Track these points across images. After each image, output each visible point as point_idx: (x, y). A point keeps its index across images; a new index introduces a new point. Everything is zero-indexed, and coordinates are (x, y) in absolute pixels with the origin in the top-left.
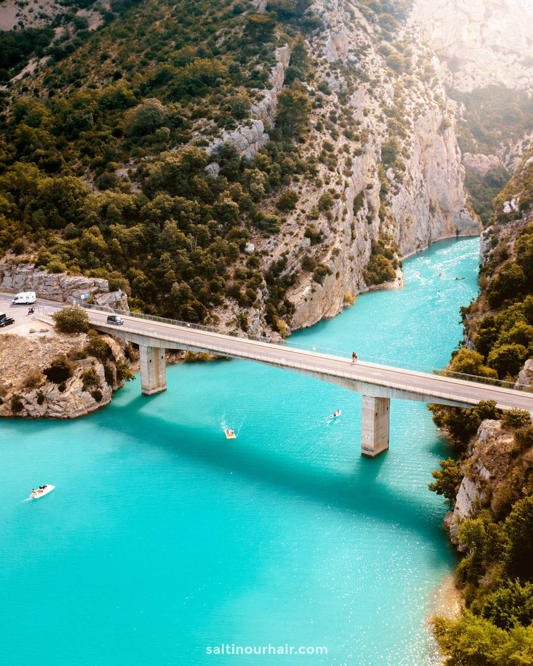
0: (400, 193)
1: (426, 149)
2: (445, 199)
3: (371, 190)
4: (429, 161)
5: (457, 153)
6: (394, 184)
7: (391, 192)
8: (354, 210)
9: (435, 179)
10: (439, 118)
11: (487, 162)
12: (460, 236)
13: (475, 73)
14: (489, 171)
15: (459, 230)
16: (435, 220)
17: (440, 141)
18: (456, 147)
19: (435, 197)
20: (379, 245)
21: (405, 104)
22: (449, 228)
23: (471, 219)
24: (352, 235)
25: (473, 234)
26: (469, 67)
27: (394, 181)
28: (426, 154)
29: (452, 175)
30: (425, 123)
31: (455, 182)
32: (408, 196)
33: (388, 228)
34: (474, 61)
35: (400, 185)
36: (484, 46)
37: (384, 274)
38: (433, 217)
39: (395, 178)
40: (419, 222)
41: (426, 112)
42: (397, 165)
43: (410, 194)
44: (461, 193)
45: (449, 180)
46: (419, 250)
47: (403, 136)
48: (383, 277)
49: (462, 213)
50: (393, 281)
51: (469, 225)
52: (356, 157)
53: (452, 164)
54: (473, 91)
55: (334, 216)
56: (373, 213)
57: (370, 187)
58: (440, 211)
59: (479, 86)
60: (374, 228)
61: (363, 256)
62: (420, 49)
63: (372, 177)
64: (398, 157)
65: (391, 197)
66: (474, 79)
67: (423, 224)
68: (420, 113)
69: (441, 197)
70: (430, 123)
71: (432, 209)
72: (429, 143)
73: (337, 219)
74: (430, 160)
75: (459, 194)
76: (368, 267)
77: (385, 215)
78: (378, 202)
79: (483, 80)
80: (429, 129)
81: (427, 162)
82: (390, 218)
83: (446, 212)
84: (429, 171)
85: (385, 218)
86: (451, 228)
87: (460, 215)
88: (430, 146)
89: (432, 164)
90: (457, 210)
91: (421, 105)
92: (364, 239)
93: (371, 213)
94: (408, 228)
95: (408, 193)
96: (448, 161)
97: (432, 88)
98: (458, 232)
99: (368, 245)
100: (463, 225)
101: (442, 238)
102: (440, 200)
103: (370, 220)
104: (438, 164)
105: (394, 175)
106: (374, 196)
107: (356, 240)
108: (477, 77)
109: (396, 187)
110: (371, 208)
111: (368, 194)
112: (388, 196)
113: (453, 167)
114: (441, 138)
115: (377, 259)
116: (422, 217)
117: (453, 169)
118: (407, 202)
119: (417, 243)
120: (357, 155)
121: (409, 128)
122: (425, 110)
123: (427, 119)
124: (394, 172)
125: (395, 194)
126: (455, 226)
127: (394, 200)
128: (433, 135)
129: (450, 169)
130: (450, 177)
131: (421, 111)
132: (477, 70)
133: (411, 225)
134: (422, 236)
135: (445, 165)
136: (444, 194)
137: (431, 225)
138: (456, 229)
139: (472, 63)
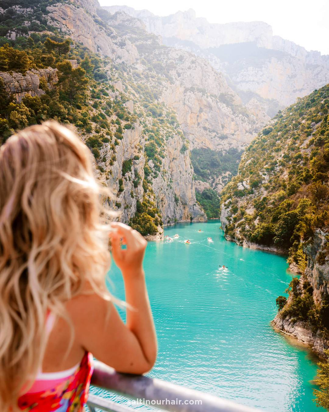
0: (158, 177)
1: (173, 161)
2: (184, 195)
3: (137, 160)
4: (175, 169)
5: (191, 168)
6: (154, 171)
7: (152, 175)
8: (122, 171)
9: (178, 181)
10: (182, 143)
11: (204, 186)
12: (192, 221)
13: (194, 141)
15: (192, 217)
16: (178, 208)
17: (182, 157)
18: (190, 165)
19: (178, 194)
20: (143, 205)
21: (160, 130)
22: (186, 216)
23: (200, 210)
24: (120, 187)
25: (201, 221)
26: (191, 137)
27: (154, 169)
28: (173, 164)
29: (188, 181)
30: (173, 143)
31: (190, 185)
32: (164, 181)
33: (150, 197)
34: (193, 134)
35: (158, 172)
36: (199, 127)
37: (148, 228)
38: (177, 205)
39: (154, 167)
40: (169, 205)
41: (174, 136)
42: (155, 159)
43: (165, 181)
44: (194, 193)
45: (187, 184)
46: (169, 224)
47: (160, 145)
48: (146, 230)
49: (195, 206)
50: (155, 234)
51: (198, 215)
52: (126, 130)
53: (189, 174)
54: (193, 150)
55: (102, 156)
56: (139, 180)
57: (137, 158)
58: (181, 204)
59: (196, 148)
60: (139, 191)
61: (130, 210)
62: (167, 109)
63: (138, 153)
64: (156, 155)
65: (152, 179)
66: (193, 144)
67: (171, 208)
68: (169, 136)
69: (182, 194)
70: (176, 143)
71: (176, 200)
72: (175, 157)
73: (104, 160)
74: (176, 168)
75: (193, 193)
76: (134, 221)
77: (148, 189)
78: (143, 173)
79: (198, 144)
80: (175, 147)
81: (174, 169)
82: (152, 191)
83: (185, 204)
84: (175, 175)
85: (148, 190)
86: (188, 215)
87: (193, 207)
88: (176, 159)
89: (177, 171)
90: (191, 204)
91: (170, 132)
92: (130, 196)
93: (137, 179)
94: (162, 206)
95: (163, 180)
96: (186, 171)
97: (175, 128)
98: (191, 219)
99: (134, 202)
100: (195, 214)
101: (182, 221)
102: (181, 196)
103: (136, 185)
104: (180, 172)
105: (154, 164)
106: (140, 166)
107: (123, 192)
108: (195, 143)
109: (155, 173)
110: (137, 175)
111: (135, 163)
112: (149, 178)
113: (189, 175)
114: (183, 156)
115: (142, 216)
116: (171, 202)
117: (189, 177)
118: (163, 186)
119: (168, 219)
120: (126, 128)
121: (163, 143)
122: (173, 135)
123: (174, 141)
124: (154, 162)
125: (154, 177)
126: (190, 214)
127: (154, 181)
128: (178, 152)
129: (187, 176)
130: (187, 181)
131: (171, 135)
132: (195, 139)
133: (164, 206)
134: (171, 215)
135: (184, 173)
136: (183, 192)
137: (176, 211)
138: (190, 217)
139: (193, 135)
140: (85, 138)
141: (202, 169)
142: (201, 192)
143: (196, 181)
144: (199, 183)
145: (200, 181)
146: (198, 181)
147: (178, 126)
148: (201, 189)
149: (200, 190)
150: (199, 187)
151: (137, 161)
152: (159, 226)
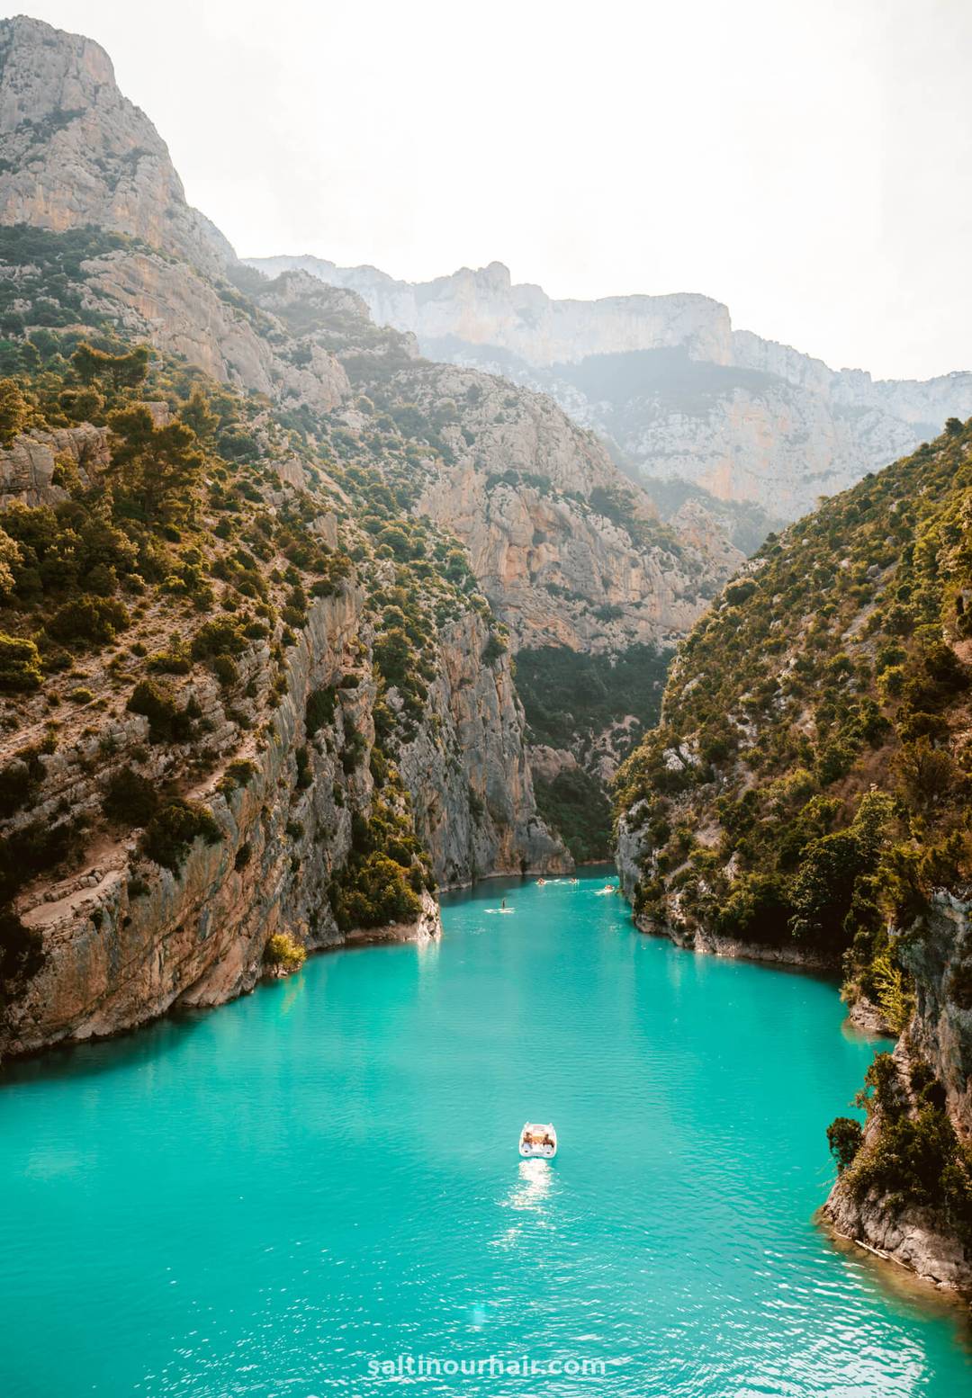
0: (416, 740)
1: (460, 687)
2: (499, 792)
3: (353, 690)
4: (467, 712)
5: (517, 708)
6: (403, 720)
7: (397, 734)
8: (306, 722)
9: (480, 749)
10: (485, 634)
11: (556, 760)
12: (529, 872)
13: (522, 626)
14: (560, 775)
15: (527, 860)
16: (481, 834)
17: (488, 677)
18: (514, 698)
19: (479, 786)
20: (373, 829)
21: (418, 598)
22: (507, 856)
23: (549, 838)
24: (300, 773)
25: (554, 871)
26: (511, 615)
27: (403, 714)
28: (459, 696)
29: (510, 747)
30: (458, 634)
31: (517, 761)
32: (435, 752)
33: (393, 803)
34: (519, 607)
35: (416, 723)
36: (534, 584)
37: (391, 900)
38: (479, 825)
39: (404, 708)
40: (453, 824)
41: (460, 613)
42: (408, 684)
43: (438, 749)
44: (529, 786)
45: (506, 756)
46: (454, 886)
47: (419, 642)
48: (385, 909)
49: (533, 825)
50: (415, 921)
51: (545, 852)
52: (317, 599)
53: (511, 726)
54: (519, 653)
55: (244, 678)
56: (357, 749)
57: (352, 682)
58: (490, 819)
59: (529, 646)
60: (359, 784)
61: (331, 845)
62: (439, 536)
63: (354, 666)
64: (410, 673)
65: (397, 743)
66: (520, 634)
67: (460, 832)
68: (448, 615)
69: (491, 788)
70: (467, 636)
71: (475, 809)
72: (466, 675)
73: (251, 691)
74: (469, 709)
75: (526, 785)
76: (344, 878)
77: (386, 775)
78: (369, 727)
79: (535, 637)
80: (466, 647)
81: (463, 713)
82: (398, 783)
83: (501, 821)
84: (468, 731)
85: (386, 781)
86: (512, 856)
87: (528, 830)
88: (469, 682)
89: (473, 717)
90: (520, 818)
91: (451, 603)
92: (333, 800)
93: (351, 747)
94: (433, 829)
95: (432, 746)
96: (502, 719)
97: (465, 591)
98: (524, 866)
99: (344, 820)
100: (534, 849)
101: (494, 874)
102: (489, 794)
103: (348, 764)
104: (484, 720)
105: (402, 700)
106: (361, 707)
107: (310, 790)
108: (526, 632)
109: (408, 727)
110: (351, 732)
111: (345, 699)
112: (391, 741)
113: (512, 731)
114: (490, 672)
115: (369, 862)
116: (457, 816)
117: (512, 735)
118: (431, 765)
119: (451, 870)
120: (318, 594)
121: (429, 633)
122: (459, 610)
123: (462, 628)
124: (401, 694)
125: (406, 740)
126: (518, 851)
127: (403, 751)
128: (475, 662)
129: (507, 733)
130: (506, 749)
131: (451, 611)
132: (524, 620)
133: (438, 827)
134: (460, 856)
135: (497, 724)
136: (497, 783)
137: (474, 840)
138: (520, 859)
139: (518, 611)
140: (191, 625)
141: (548, 708)
142: (550, 782)
143: (533, 748)
144: (543, 751)
145: (546, 747)
146: (540, 747)
147: (472, 583)
148: (548, 770)
149: (545, 773)
150: (543, 764)
151: (352, 693)
152: (426, 892)
